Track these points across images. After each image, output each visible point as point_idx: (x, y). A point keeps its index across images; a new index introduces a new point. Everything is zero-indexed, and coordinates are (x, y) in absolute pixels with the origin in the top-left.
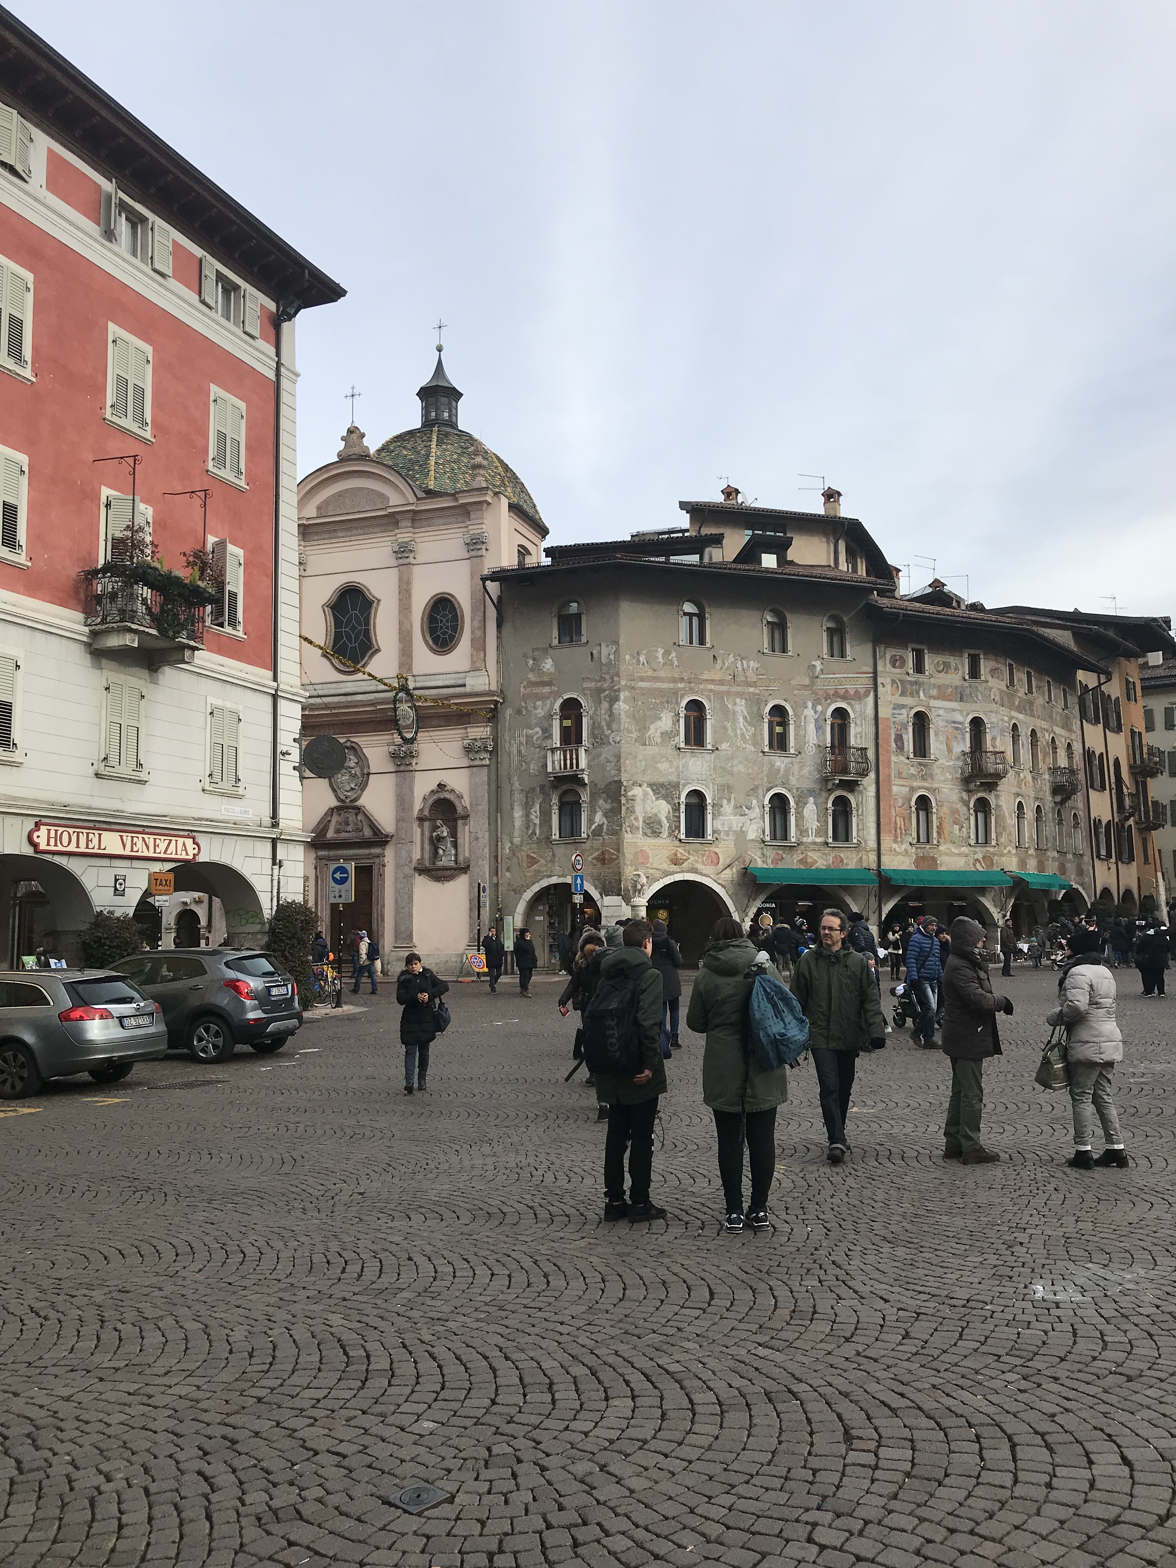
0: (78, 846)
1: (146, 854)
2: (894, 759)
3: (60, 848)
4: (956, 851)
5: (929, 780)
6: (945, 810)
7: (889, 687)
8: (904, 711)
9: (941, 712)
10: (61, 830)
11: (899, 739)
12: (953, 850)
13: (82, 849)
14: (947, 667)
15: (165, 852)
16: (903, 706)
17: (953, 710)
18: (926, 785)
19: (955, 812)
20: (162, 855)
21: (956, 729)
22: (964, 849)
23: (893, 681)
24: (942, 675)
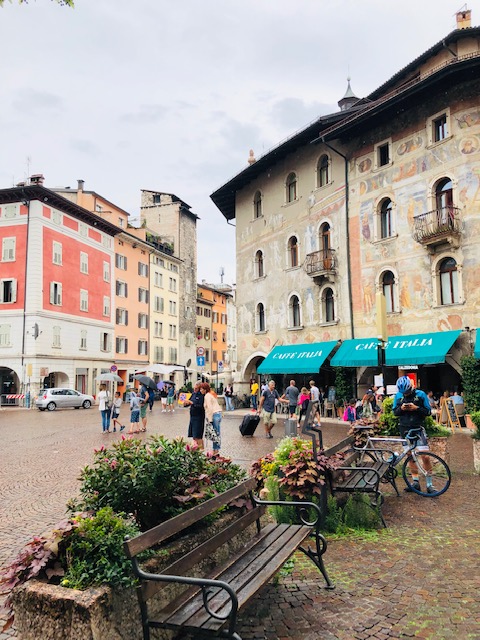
2: (362, 247)
4: (419, 315)
5: (392, 256)
6: (408, 279)
7: (358, 190)
8: (370, 205)
9: (402, 191)
11: (367, 229)
12: (416, 314)
14: (409, 146)
16: (370, 201)
17: (415, 183)
18: (389, 261)
19: (417, 278)
21: (417, 200)
22: (426, 312)
23: (361, 183)
24: (404, 156)
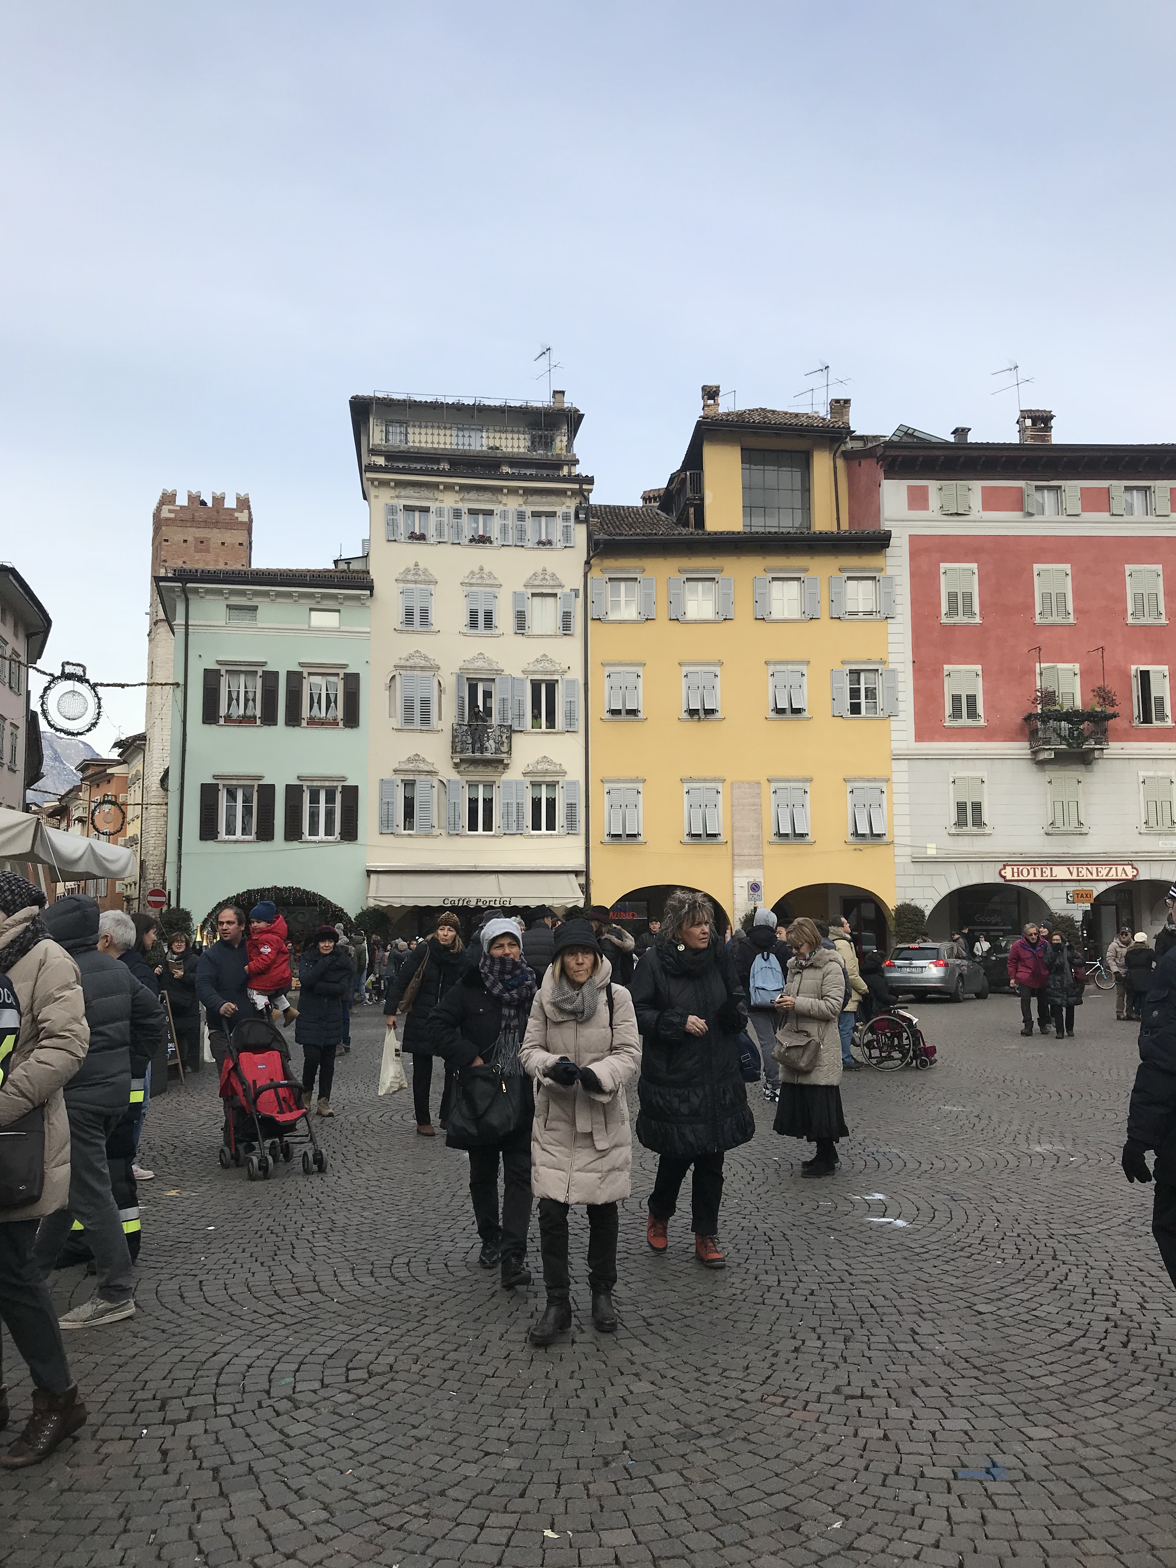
0: (1035, 876)
1: (1090, 877)
3: (1021, 878)
10: (1021, 868)
13: (1039, 877)
15: (1107, 875)
20: (1104, 877)
